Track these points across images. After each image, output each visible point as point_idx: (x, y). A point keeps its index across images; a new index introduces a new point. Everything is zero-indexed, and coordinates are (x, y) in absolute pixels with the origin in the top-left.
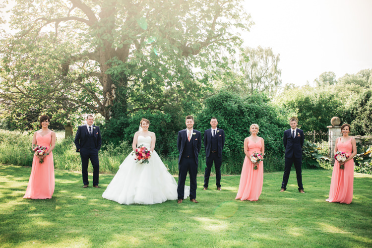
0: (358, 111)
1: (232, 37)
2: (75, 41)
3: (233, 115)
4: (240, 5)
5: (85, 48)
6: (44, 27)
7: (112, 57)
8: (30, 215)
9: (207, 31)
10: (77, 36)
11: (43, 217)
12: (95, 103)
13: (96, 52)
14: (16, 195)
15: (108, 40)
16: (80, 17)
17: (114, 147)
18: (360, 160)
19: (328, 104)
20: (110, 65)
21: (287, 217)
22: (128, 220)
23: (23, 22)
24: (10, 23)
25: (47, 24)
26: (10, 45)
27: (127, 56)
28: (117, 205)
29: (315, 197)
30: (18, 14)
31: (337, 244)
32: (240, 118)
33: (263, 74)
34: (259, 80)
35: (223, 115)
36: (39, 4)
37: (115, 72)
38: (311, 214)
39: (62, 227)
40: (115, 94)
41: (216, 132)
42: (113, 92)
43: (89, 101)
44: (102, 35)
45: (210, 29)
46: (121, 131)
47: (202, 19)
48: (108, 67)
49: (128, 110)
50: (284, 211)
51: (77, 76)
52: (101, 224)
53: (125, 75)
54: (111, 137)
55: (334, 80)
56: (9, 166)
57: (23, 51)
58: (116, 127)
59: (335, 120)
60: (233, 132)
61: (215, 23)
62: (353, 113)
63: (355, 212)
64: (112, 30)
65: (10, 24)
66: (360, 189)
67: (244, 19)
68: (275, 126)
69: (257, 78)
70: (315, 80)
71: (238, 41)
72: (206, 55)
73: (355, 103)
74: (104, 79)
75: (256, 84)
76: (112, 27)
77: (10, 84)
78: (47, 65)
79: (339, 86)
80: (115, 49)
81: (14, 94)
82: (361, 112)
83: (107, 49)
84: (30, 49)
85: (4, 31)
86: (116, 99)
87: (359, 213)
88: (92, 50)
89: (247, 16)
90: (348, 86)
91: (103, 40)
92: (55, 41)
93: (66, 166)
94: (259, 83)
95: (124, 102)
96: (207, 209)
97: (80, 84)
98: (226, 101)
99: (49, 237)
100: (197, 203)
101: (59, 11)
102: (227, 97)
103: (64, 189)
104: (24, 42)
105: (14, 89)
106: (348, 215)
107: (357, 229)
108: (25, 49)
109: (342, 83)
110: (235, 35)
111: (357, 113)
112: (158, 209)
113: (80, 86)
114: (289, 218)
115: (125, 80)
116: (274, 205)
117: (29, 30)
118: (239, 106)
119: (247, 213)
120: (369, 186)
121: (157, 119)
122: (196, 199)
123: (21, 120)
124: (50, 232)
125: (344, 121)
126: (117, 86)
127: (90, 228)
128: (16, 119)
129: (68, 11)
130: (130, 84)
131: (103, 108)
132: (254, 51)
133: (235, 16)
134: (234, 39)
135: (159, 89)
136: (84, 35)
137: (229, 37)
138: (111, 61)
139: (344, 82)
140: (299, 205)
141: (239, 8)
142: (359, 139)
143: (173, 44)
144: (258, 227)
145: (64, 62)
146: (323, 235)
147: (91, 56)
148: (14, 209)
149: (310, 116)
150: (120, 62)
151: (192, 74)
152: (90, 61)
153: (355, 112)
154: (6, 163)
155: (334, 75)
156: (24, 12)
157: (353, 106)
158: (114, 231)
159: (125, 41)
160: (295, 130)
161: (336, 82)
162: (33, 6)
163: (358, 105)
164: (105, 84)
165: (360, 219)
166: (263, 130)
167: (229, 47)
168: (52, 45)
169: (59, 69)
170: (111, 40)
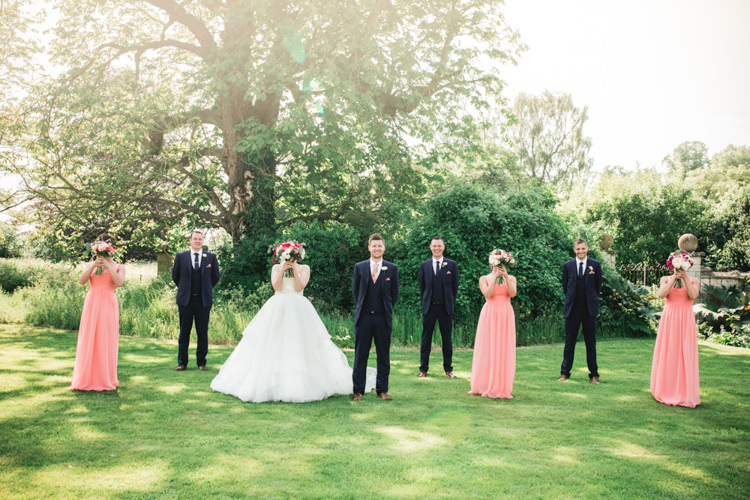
0: (738, 223)
1: (481, 76)
2: (177, 87)
3: (479, 233)
4: (497, 12)
5: (194, 99)
6: (115, 60)
7: (245, 118)
8: (72, 420)
9: (433, 65)
10: (179, 76)
11: (95, 423)
12: (213, 208)
13: (215, 108)
14: (50, 384)
15: (238, 85)
16: (183, 40)
17: (246, 295)
18: (735, 321)
19: (678, 209)
20: (241, 133)
21: (552, 428)
22: (249, 430)
23: (74, 52)
24: (50, 53)
25: (119, 54)
26: (50, 98)
27: (276, 116)
28: (236, 403)
29: (623, 392)
30: (65, 35)
31: (629, 476)
32: (492, 238)
33: (555, 147)
34: (547, 159)
35: (460, 232)
36: (106, 15)
37: (254, 148)
38: (603, 423)
39: (127, 441)
40: (252, 190)
41: (440, 265)
42: (248, 186)
43: (201, 204)
44: (226, 74)
45: (438, 60)
46: (263, 263)
47: (423, 41)
48: (239, 138)
49: (278, 222)
50: (549, 417)
51: (180, 154)
52: (197, 437)
53: (272, 153)
54: (243, 274)
55: (704, 159)
56: (45, 330)
57: (73, 107)
58: (254, 255)
59: (687, 240)
60: (478, 265)
61: (447, 49)
62: (729, 226)
63: (691, 420)
64: (246, 65)
65: (51, 56)
66: (718, 378)
67: (508, 39)
68: (564, 253)
69: (543, 155)
70: (665, 159)
71: (494, 85)
72: (430, 113)
73: (734, 206)
74: (231, 160)
75: (542, 168)
76: (246, 59)
77: (49, 172)
78: (121, 136)
79: (714, 169)
80: (251, 103)
81: (58, 191)
82: (744, 223)
83: (236, 103)
84: (87, 103)
85: (42, 68)
86: (254, 201)
87: (697, 422)
88: (209, 105)
89: (511, 35)
90: (731, 170)
91: (228, 83)
92: (134, 88)
93: (153, 330)
94: (548, 166)
95: (269, 206)
96: (405, 411)
97: (184, 171)
98: (466, 205)
99: (100, 457)
100: (389, 400)
101: (145, 29)
102: (468, 196)
103: (143, 374)
104: (75, 91)
105: (57, 183)
106: (674, 426)
107: (680, 450)
108: (77, 105)
109: (720, 164)
110: (487, 72)
111: (736, 226)
112: (312, 410)
113: (184, 175)
114: (557, 428)
115: (270, 163)
116: (536, 406)
117: (86, 67)
118: (491, 215)
119: (480, 418)
120: (740, 372)
121: (331, 239)
122: (389, 393)
123: (73, 241)
124: (103, 449)
125: (711, 242)
126: (255, 175)
127: (177, 442)
128: (63, 239)
129: (162, 28)
130: (281, 170)
131: (229, 217)
132: (536, 101)
133: (488, 35)
134: (486, 80)
135: (337, 179)
136: (193, 75)
137: (476, 77)
138: (243, 125)
139: (725, 163)
140: (584, 405)
141: (497, 18)
142: (735, 278)
143: (364, 91)
144: (490, 444)
145: (154, 129)
146: (609, 460)
147: (205, 116)
148: (44, 408)
149: (643, 232)
150: (262, 127)
151: (407, 148)
152: (205, 125)
153: (732, 224)
154: (41, 323)
155: (704, 148)
156: (77, 31)
157: (729, 212)
158: (220, 447)
159: (270, 88)
160: (585, 261)
161: (708, 162)
162: (93, 20)
163: (739, 210)
164: (233, 171)
165: (695, 433)
166: (536, 262)
167: (475, 98)
168: (130, 96)
169: (144, 142)
170: (243, 85)
